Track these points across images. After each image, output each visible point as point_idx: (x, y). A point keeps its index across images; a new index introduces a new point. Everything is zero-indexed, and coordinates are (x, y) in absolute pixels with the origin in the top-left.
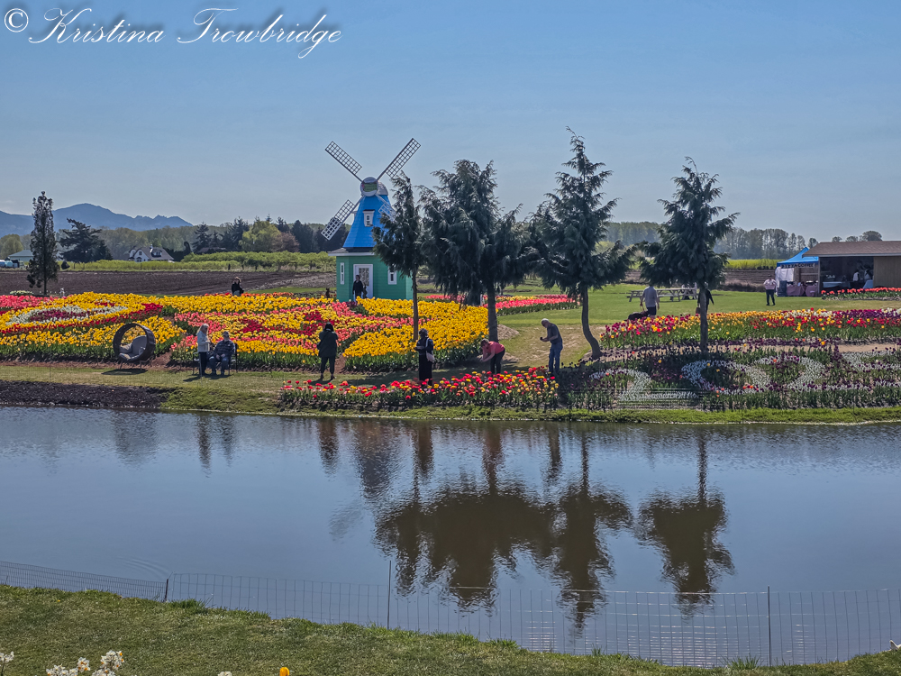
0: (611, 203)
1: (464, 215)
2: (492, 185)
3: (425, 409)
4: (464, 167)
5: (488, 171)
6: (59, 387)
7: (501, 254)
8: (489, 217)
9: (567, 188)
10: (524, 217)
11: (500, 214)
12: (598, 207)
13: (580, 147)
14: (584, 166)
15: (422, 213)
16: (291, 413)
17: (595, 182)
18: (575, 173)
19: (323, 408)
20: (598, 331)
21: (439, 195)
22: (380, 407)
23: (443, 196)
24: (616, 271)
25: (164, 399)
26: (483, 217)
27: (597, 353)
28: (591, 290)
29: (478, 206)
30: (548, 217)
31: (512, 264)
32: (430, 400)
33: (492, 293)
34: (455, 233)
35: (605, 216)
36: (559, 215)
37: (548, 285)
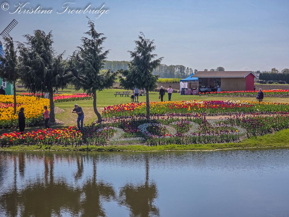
0: (107, 52)
1: (38, 56)
2: (52, 42)
3: (19, 146)
4: (38, 33)
5: (50, 35)
7: (55, 74)
8: (50, 57)
9: (86, 44)
10: (66, 58)
11: (55, 56)
12: (101, 54)
13: (92, 26)
14: (94, 34)
15: (18, 54)
17: (99, 42)
18: (90, 37)
20: (100, 110)
21: (26, 46)
23: (28, 47)
24: (109, 83)
26: (47, 57)
27: (100, 120)
28: (97, 91)
29: (44, 51)
30: (78, 57)
31: (61, 79)
32: (21, 142)
33: (51, 93)
34: (34, 64)
35: (104, 58)
36: (82, 57)
37: (77, 89)
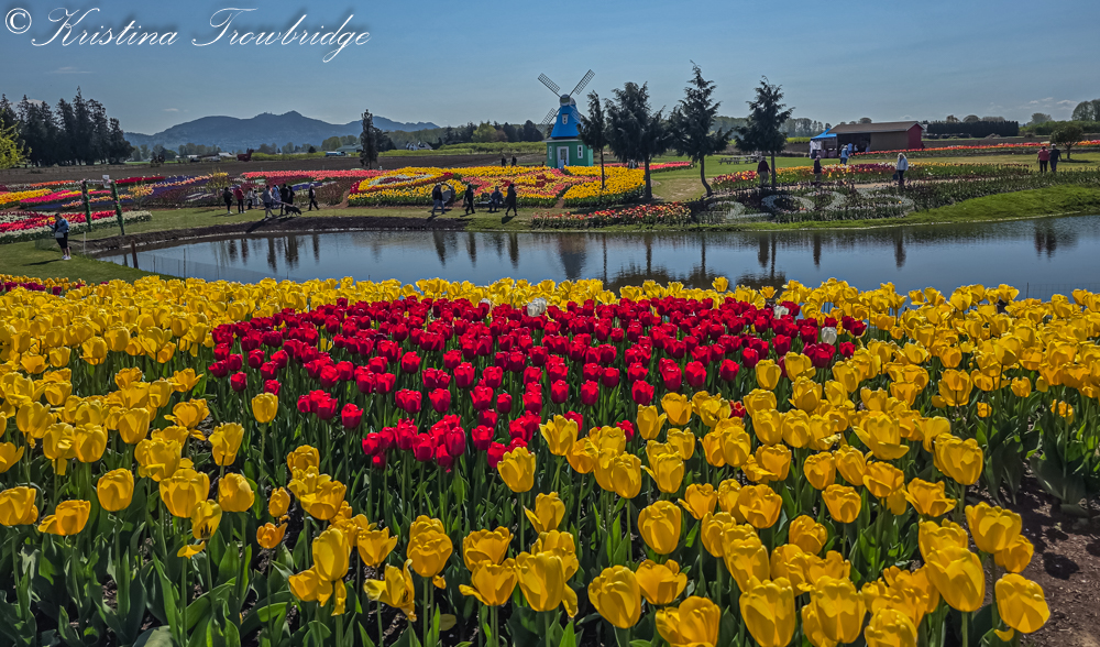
0: (717, 105)
1: (632, 115)
2: (646, 97)
3: (614, 226)
4: (630, 86)
5: (644, 88)
6: (406, 220)
7: (653, 137)
8: (646, 115)
9: (691, 96)
10: (666, 116)
11: (652, 114)
12: (710, 107)
13: (698, 72)
14: (701, 83)
15: (606, 115)
16: (539, 230)
17: (708, 92)
18: (695, 87)
19: (557, 227)
20: (710, 181)
21: (616, 104)
22: (589, 225)
25: (466, 225)
26: (642, 115)
27: (710, 193)
28: (706, 157)
29: (639, 109)
30: (680, 114)
31: (660, 142)
32: (616, 221)
33: (647, 162)
34: (627, 125)
35: (714, 113)
36: (686, 113)
37: (680, 155)
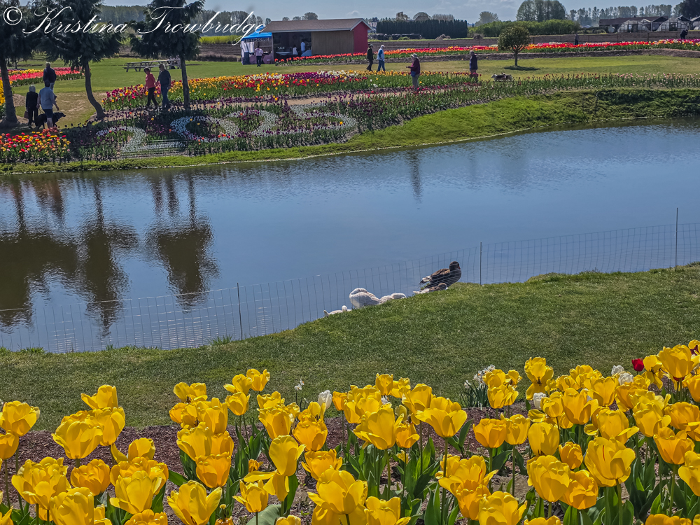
20: (101, 97)
24: (110, 46)
27: (101, 115)
31: (21, 42)
37: (52, 59)
